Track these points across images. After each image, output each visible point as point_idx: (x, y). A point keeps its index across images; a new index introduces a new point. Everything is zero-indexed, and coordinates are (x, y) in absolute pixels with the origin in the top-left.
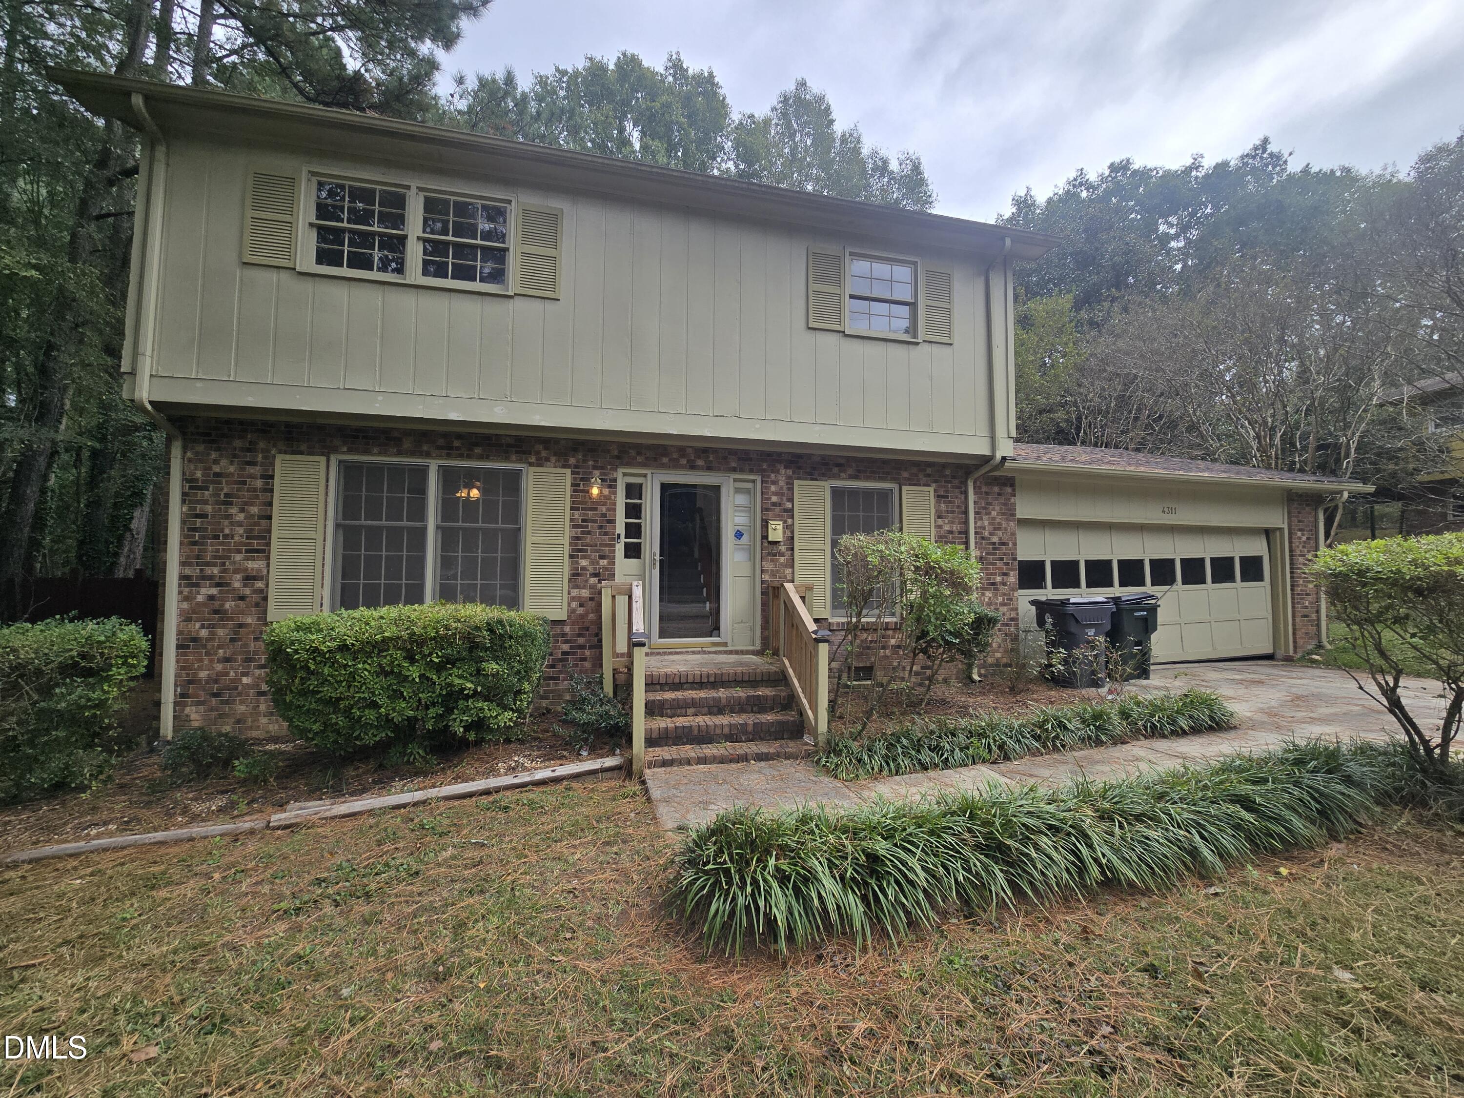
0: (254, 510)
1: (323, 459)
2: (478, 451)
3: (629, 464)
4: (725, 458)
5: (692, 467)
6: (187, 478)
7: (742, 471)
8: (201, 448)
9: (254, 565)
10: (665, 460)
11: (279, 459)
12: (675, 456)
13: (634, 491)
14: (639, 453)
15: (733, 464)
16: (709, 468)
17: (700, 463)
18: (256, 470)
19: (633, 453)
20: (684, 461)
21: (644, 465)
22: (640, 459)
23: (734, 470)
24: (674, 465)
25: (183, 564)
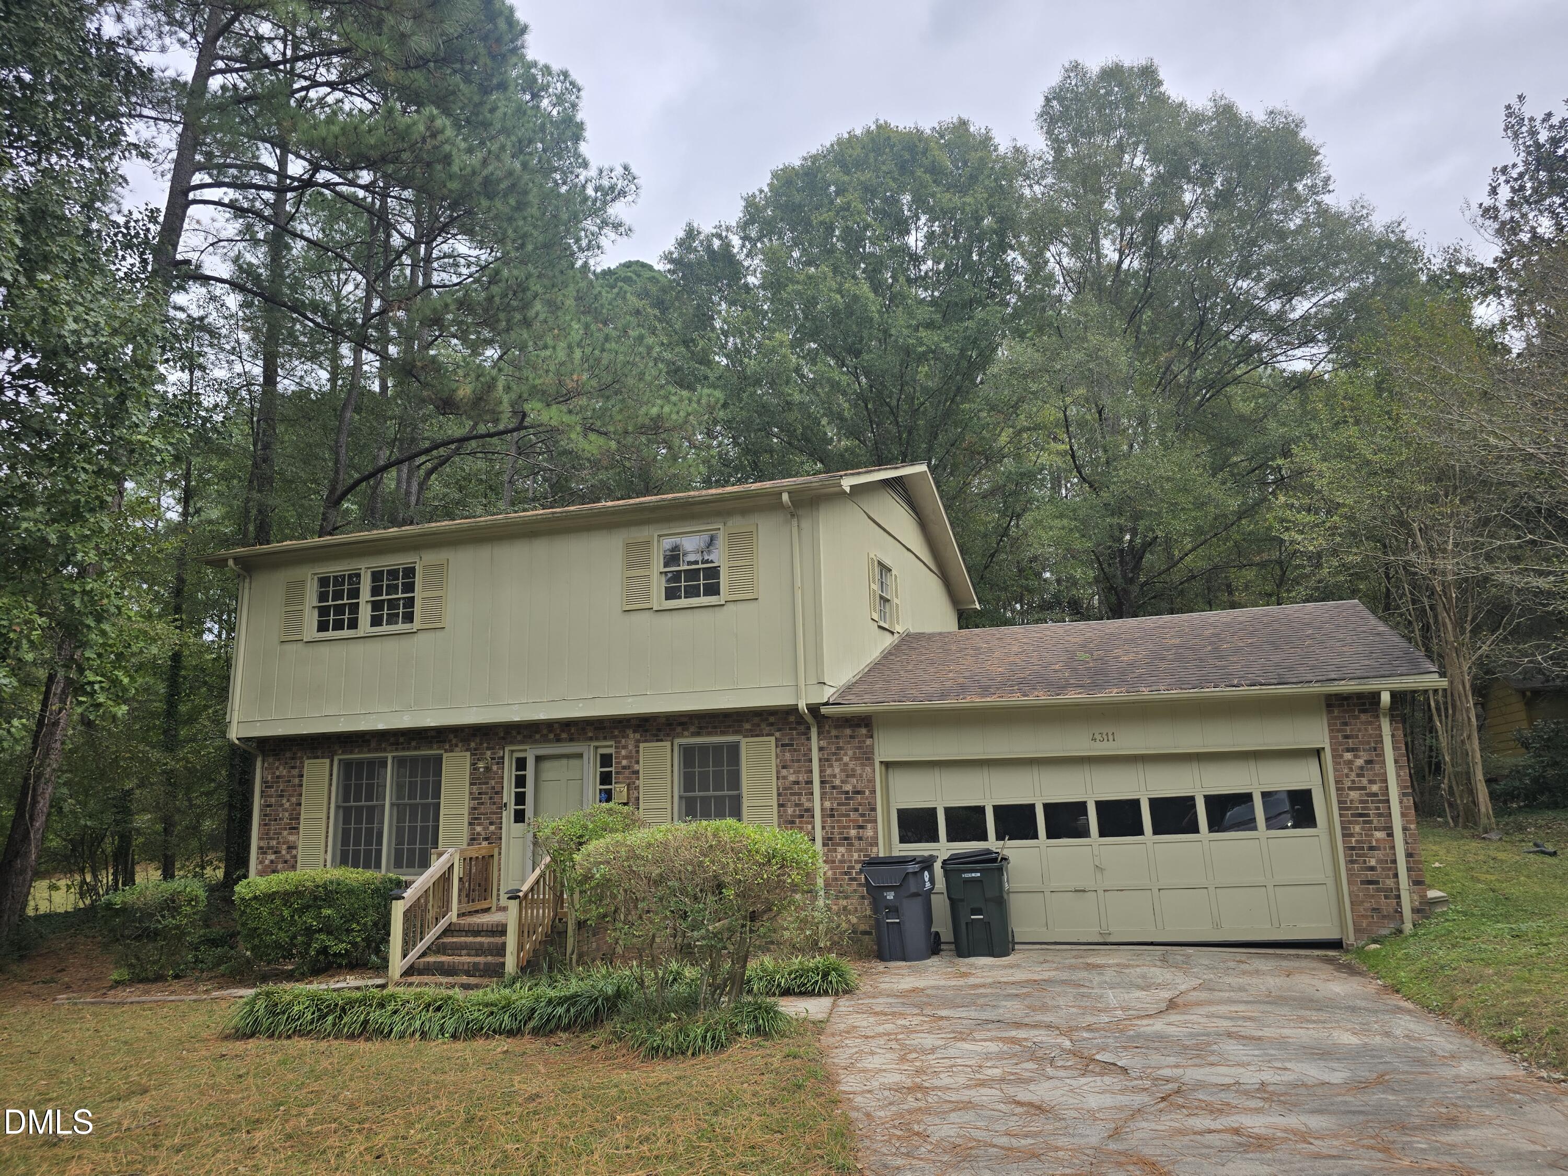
0: (294, 800)
1: (327, 761)
2: (414, 744)
3: (512, 743)
4: (583, 729)
5: (558, 740)
6: (264, 782)
7: (597, 739)
8: (271, 760)
9: (292, 838)
10: (538, 736)
11: (307, 762)
12: (545, 732)
13: (521, 764)
14: (519, 733)
15: (590, 734)
16: (571, 740)
17: (564, 736)
18: (295, 772)
19: (514, 733)
20: (551, 736)
21: (522, 742)
22: (519, 738)
23: (591, 739)
24: (545, 740)
25: (260, 839)
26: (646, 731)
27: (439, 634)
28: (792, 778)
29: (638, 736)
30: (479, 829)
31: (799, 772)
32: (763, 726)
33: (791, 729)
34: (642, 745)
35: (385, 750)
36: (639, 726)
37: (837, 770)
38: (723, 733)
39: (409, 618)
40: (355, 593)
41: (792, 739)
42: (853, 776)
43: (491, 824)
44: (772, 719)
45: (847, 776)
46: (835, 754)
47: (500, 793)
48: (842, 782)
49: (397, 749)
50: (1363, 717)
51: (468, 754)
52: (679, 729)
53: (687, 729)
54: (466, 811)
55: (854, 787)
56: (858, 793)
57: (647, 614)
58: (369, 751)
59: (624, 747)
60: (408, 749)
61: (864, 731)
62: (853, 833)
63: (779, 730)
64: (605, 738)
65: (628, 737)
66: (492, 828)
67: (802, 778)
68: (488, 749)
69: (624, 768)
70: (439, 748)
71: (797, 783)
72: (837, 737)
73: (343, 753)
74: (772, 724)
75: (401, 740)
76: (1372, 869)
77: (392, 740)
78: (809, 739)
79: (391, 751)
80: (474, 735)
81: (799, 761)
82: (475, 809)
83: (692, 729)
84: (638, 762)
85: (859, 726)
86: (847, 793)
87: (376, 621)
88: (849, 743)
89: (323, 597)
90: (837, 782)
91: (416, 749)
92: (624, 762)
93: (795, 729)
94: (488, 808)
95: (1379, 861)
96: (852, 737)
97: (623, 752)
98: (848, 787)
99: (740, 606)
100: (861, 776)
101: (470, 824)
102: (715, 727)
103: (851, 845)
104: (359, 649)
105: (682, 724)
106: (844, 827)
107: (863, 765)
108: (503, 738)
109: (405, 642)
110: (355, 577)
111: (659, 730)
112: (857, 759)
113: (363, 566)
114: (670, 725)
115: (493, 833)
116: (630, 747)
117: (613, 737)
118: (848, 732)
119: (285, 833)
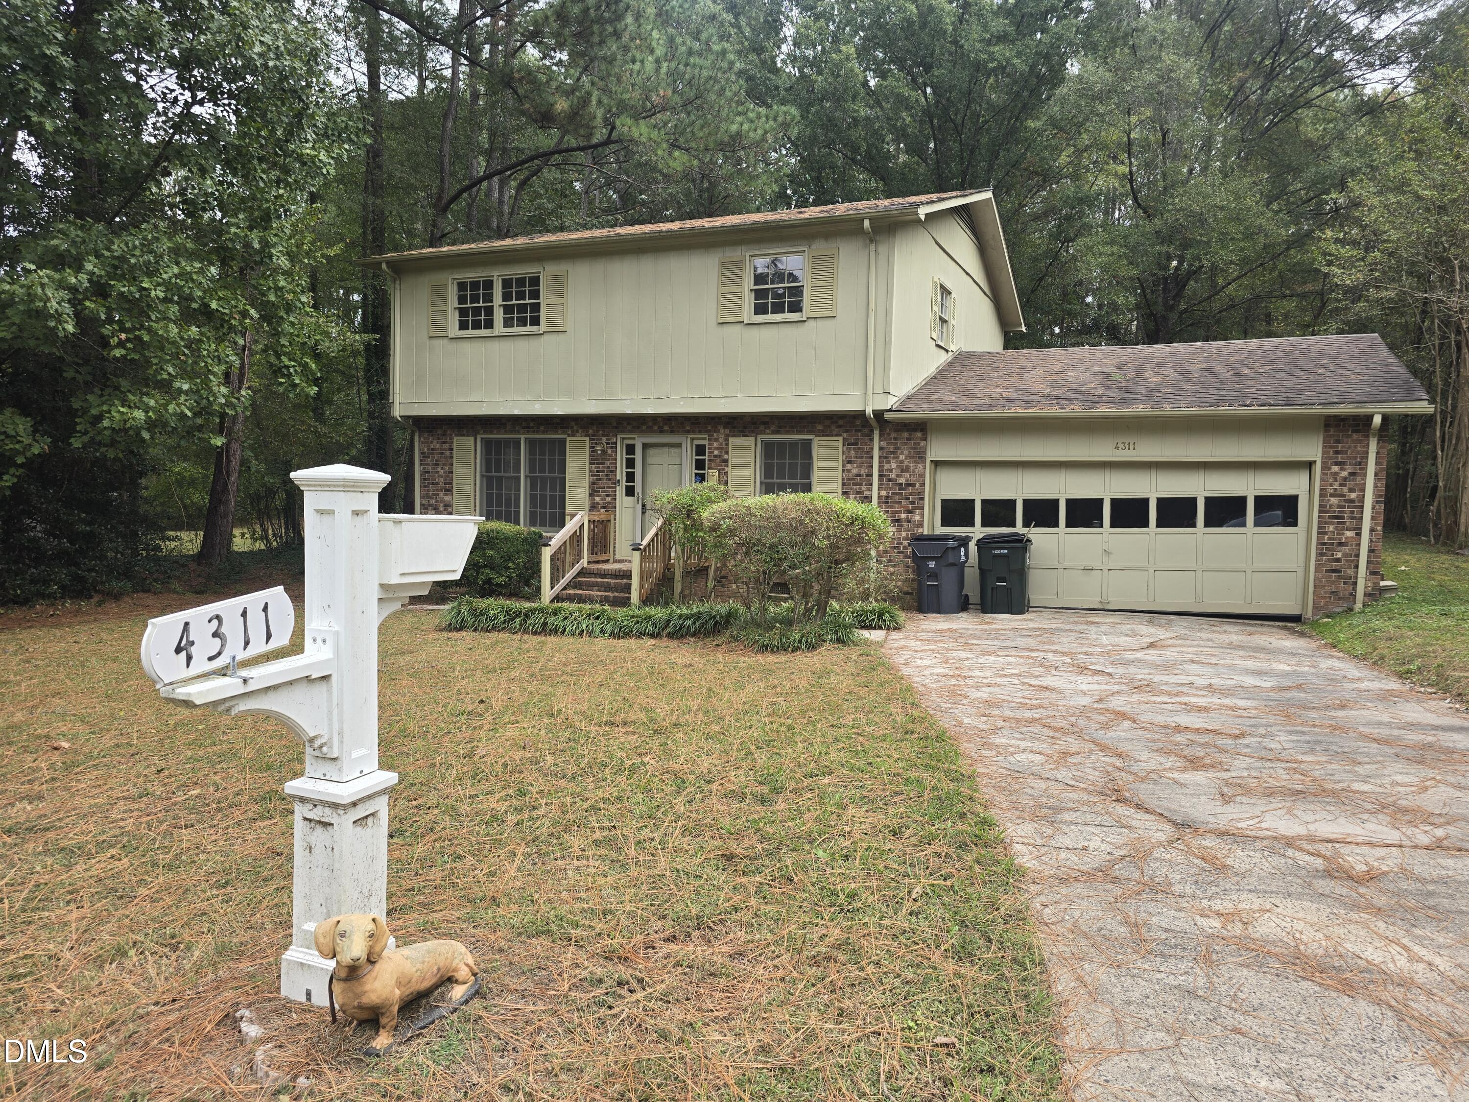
0: (447, 468)
1: (472, 438)
2: (542, 428)
3: (623, 432)
4: (682, 423)
5: (661, 431)
6: (422, 452)
7: (694, 432)
8: (426, 435)
9: (447, 498)
10: (644, 427)
11: (455, 438)
12: (650, 424)
13: (631, 449)
14: (628, 424)
15: (688, 428)
16: (672, 432)
17: (666, 428)
18: (446, 446)
19: (625, 424)
20: (656, 428)
21: (631, 432)
22: (629, 428)
23: (688, 432)
24: (650, 431)
25: (422, 498)
26: (734, 427)
27: (561, 336)
28: (855, 471)
29: (727, 431)
30: (597, 499)
31: (861, 467)
32: (833, 427)
33: (857, 431)
34: (731, 439)
35: (519, 432)
36: (728, 423)
37: (894, 466)
38: (799, 432)
39: (536, 321)
40: (489, 298)
41: (857, 439)
42: (907, 471)
43: (608, 495)
44: (841, 422)
45: (902, 471)
46: (892, 453)
47: (614, 472)
48: (898, 476)
49: (528, 432)
50: (1355, 436)
51: (587, 439)
52: (762, 427)
53: (769, 428)
54: (587, 485)
55: (907, 480)
56: (910, 485)
57: (738, 328)
58: (506, 433)
59: (716, 440)
60: (538, 432)
61: (919, 435)
62: (903, 516)
63: (847, 431)
64: (700, 432)
65: (719, 431)
66: (609, 499)
67: (863, 471)
68: (603, 435)
69: (716, 457)
70: (563, 433)
71: (859, 475)
72: (895, 439)
73: (484, 433)
74: (840, 427)
75: (532, 424)
76: (1338, 560)
77: (524, 424)
78: (872, 440)
79: (524, 433)
80: (592, 424)
81: (862, 457)
82: (594, 483)
83: (773, 428)
84: (727, 453)
85: (915, 430)
86: (901, 484)
87: (508, 323)
88: (906, 444)
89: (462, 299)
90: (893, 476)
91: (543, 433)
92: (716, 452)
93: (860, 431)
94: (605, 482)
95: (1345, 555)
96: (908, 439)
97: (715, 444)
98: (902, 480)
99: (819, 323)
100: (914, 471)
101: (590, 495)
102: (792, 427)
103: (901, 526)
104: (495, 345)
105: (764, 423)
106: (896, 512)
107: (916, 463)
108: (616, 427)
109: (533, 342)
110: (489, 285)
111: (745, 427)
112: (911, 457)
113: (495, 274)
114: (755, 423)
115: (609, 503)
116: (721, 440)
117: (707, 431)
118: (906, 435)
119: (442, 494)
